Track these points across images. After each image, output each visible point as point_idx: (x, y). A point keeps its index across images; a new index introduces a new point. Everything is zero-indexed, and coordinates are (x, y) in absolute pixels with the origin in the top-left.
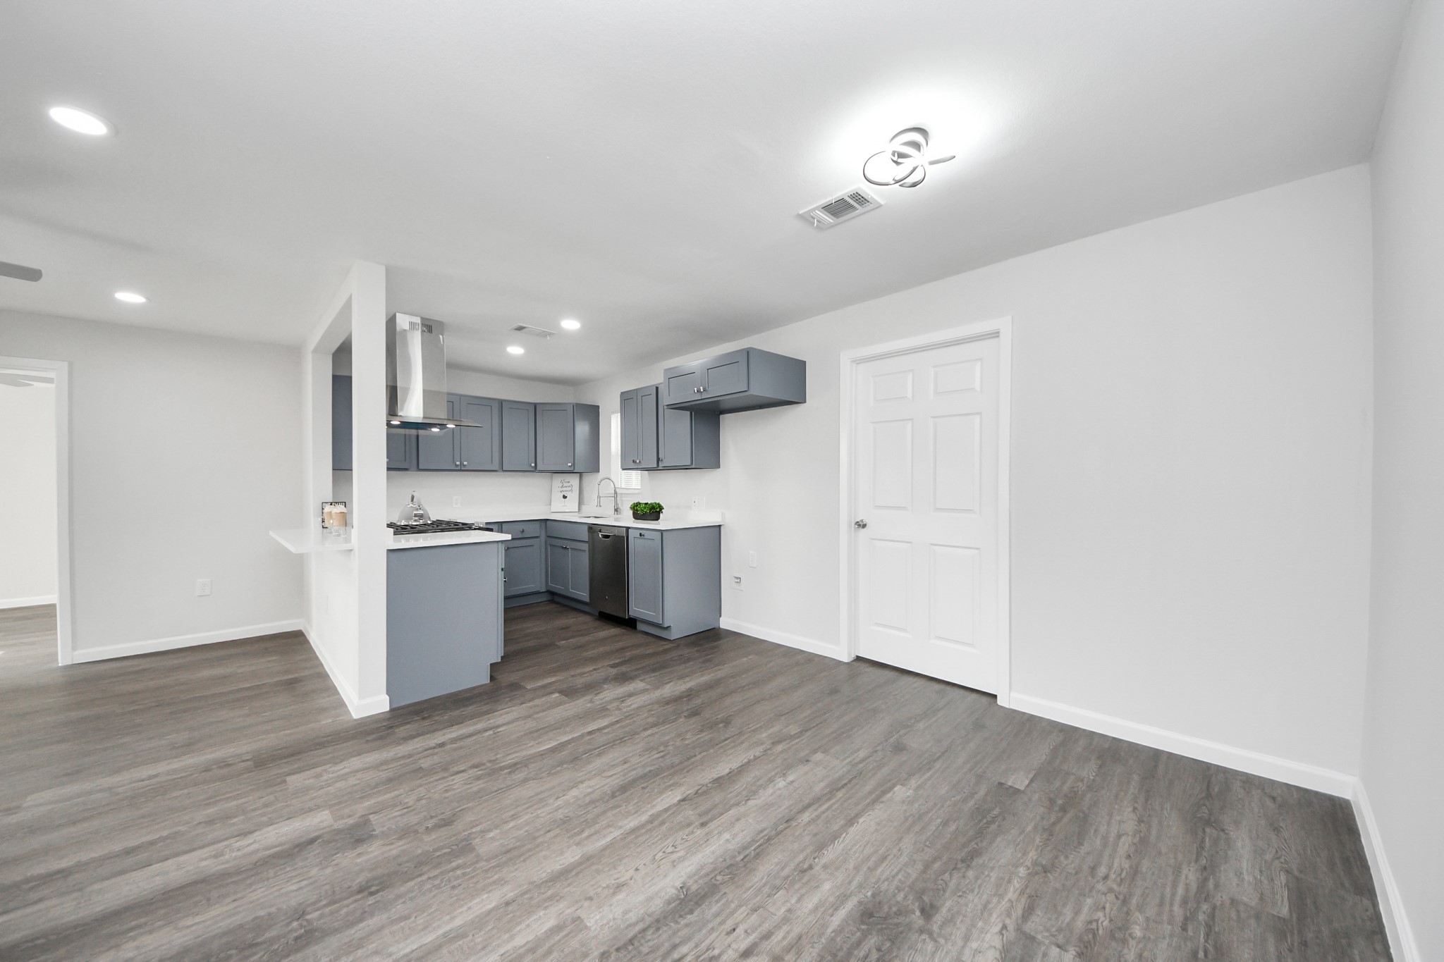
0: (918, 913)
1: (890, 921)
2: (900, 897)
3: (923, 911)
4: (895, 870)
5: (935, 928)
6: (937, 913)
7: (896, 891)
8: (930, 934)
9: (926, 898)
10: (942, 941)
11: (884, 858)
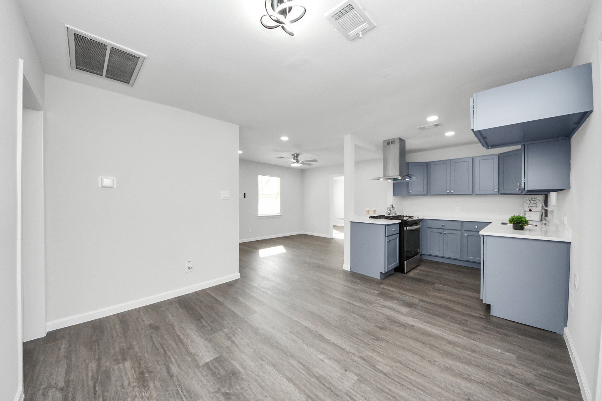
0: (228, 391)
1: (228, 380)
2: (238, 387)
3: (228, 394)
4: (253, 390)
5: (218, 395)
6: (225, 399)
7: (241, 387)
8: (216, 392)
9: (233, 397)
10: (212, 395)
11: (262, 388)
